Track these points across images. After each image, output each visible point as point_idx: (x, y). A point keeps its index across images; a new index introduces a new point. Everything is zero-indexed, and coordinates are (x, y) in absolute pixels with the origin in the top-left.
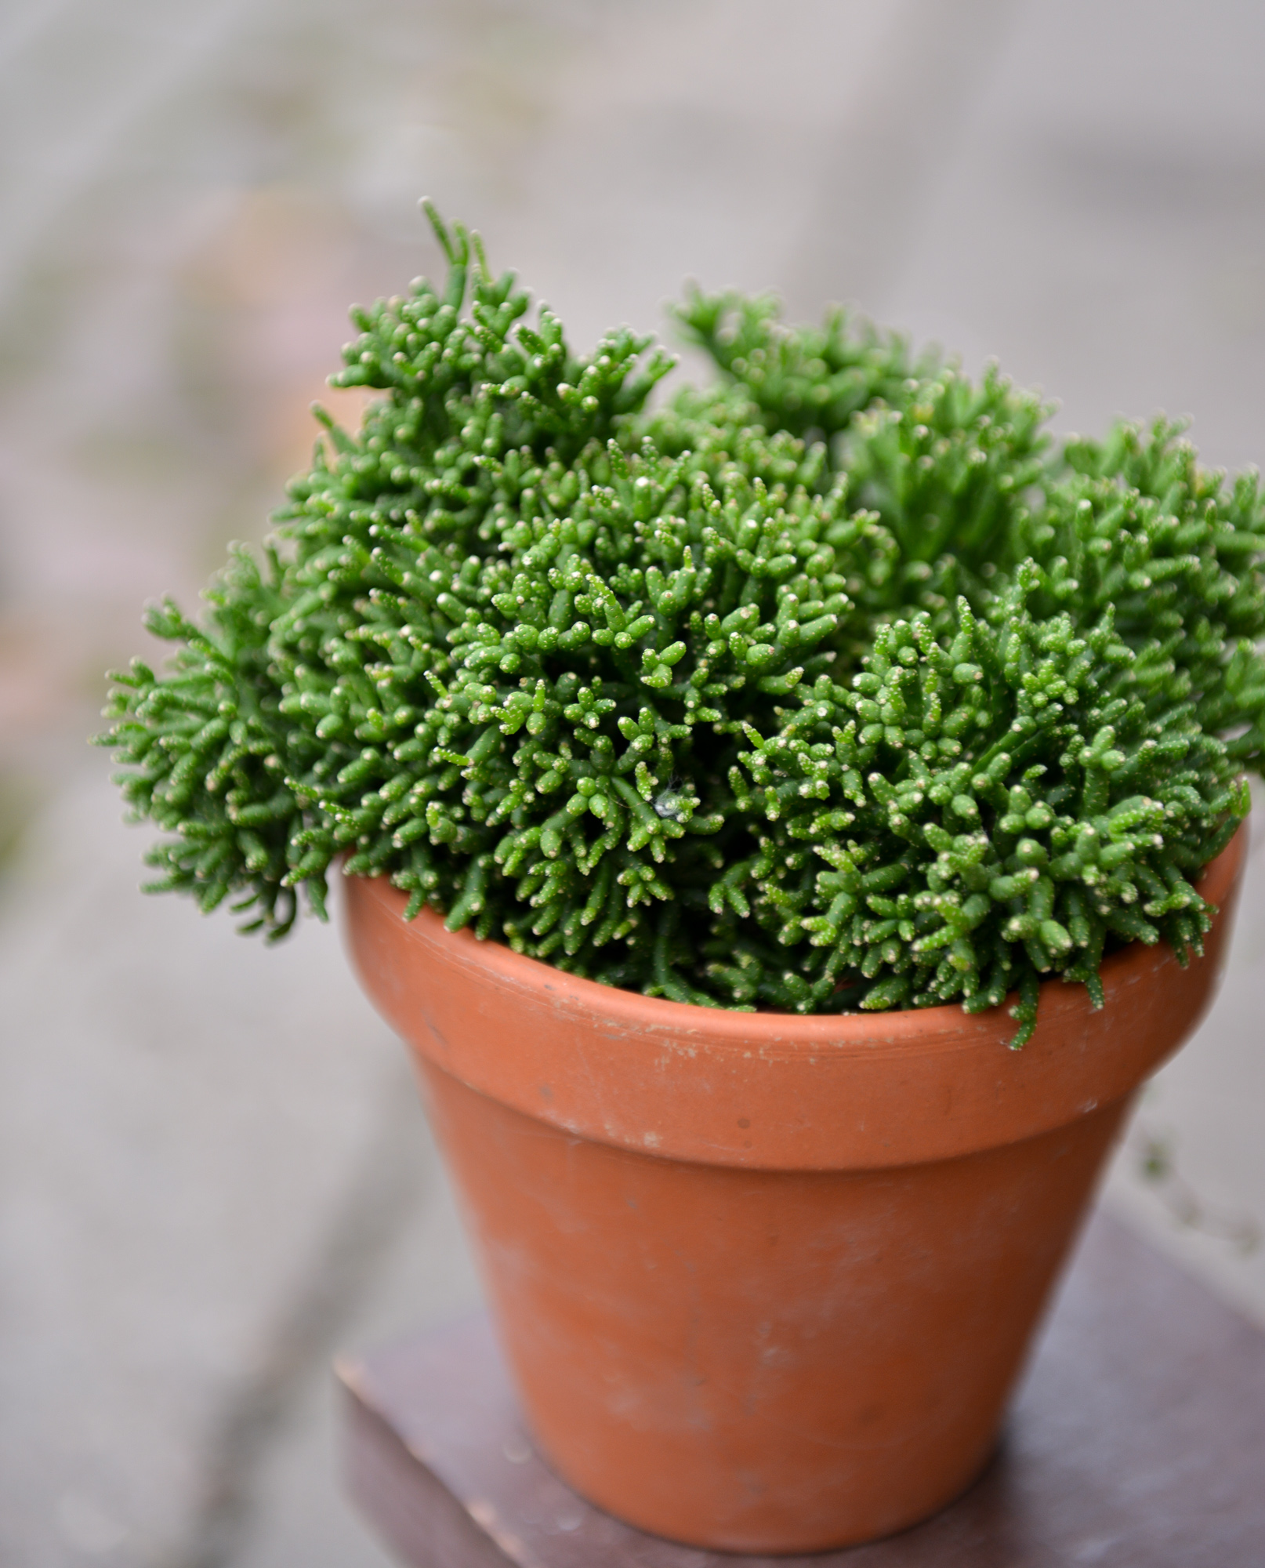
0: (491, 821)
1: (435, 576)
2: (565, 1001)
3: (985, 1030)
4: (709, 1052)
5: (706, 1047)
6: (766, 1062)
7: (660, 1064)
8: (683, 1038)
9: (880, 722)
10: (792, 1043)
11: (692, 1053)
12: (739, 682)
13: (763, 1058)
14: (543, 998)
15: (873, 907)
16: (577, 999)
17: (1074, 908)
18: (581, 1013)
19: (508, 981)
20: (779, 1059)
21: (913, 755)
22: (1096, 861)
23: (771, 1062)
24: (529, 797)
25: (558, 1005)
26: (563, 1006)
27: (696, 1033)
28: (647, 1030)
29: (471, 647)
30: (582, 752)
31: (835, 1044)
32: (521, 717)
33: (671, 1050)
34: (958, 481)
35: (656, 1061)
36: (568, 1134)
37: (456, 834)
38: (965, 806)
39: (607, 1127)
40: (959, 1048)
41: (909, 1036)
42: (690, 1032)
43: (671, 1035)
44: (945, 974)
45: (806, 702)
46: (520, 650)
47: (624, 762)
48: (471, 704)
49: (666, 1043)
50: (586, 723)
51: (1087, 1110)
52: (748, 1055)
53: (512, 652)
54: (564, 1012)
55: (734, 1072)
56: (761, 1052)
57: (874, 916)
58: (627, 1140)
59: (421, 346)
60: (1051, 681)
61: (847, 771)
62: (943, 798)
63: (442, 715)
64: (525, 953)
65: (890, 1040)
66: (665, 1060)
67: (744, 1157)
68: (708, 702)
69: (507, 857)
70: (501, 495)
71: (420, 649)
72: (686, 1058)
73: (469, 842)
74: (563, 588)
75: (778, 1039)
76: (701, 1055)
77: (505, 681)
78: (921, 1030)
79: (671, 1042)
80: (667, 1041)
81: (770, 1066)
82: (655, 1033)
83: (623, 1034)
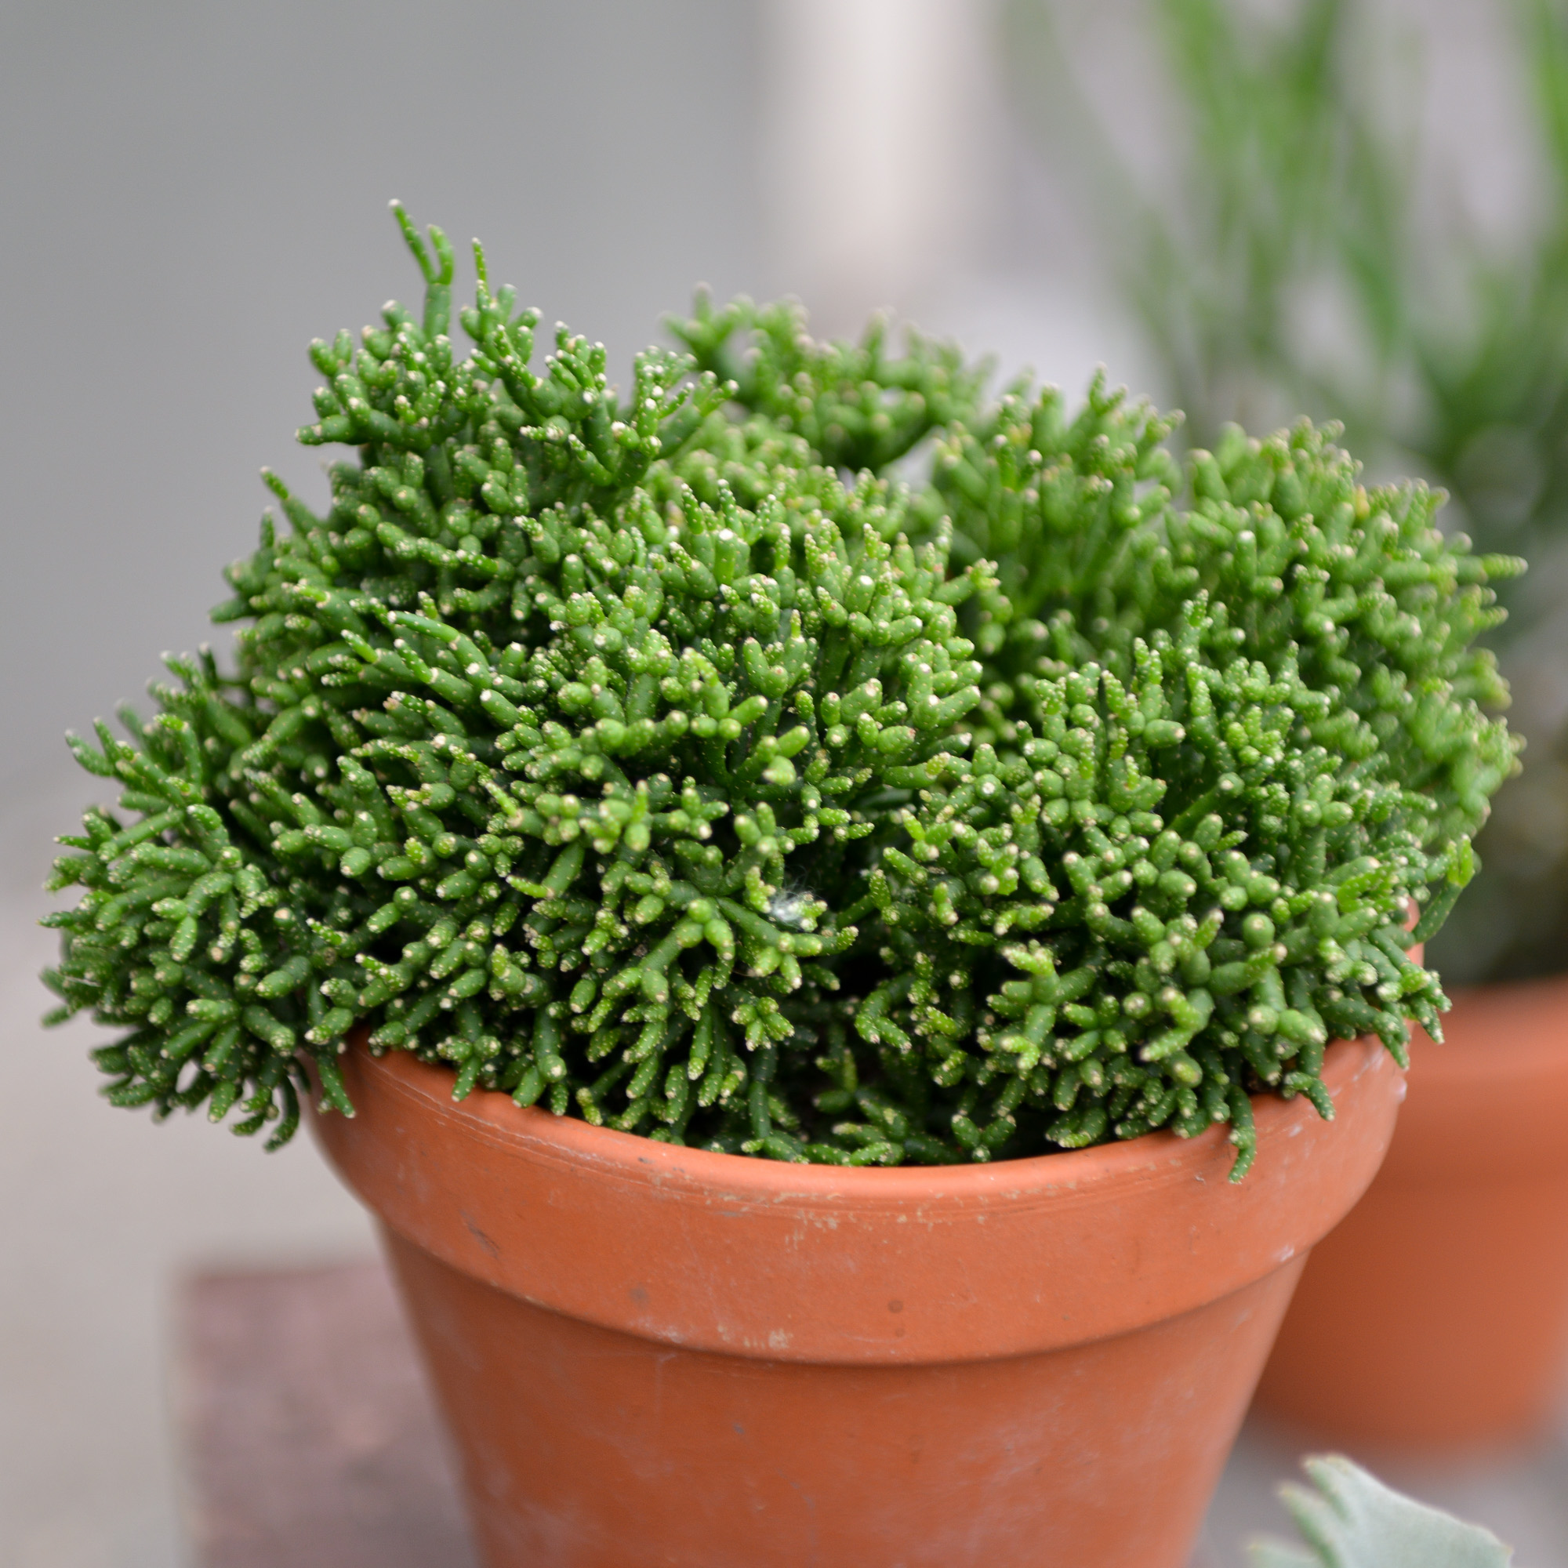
0: (566, 966)
2: (668, 1175)
3: (1179, 1164)
4: (854, 1220)
5: (851, 1214)
6: (925, 1225)
7: (791, 1241)
8: (821, 1206)
10: (957, 1199)
11: (833, 1223)
12: (866, 774)
13: (921, 1220)
14: (638, 1175)
15: (1073, 1019)
16: (682, 1171)
18: (688, 1189)
19: (589, 1158)
20: (940, 1221)
23: (931, 1224)
24: (623, 931)
25: (657, 1181)
26: (664, 1183)
27: (838, 1197)
28: (776, 1201)
29: (532, 752)
31: (1008, 1196)
32: (617, 831)
33: (805, 1222)
35: (787, 1239)
36: (666, 1346)
37: (524, 984)
38: (1181, 883)
39: (720, 1329)
40: (1151, 1188)
41: (1094, 1179)
42: (830, 1197)
43: (806, 1204)
46: (604, 750)
48: (546, 823)
49: (801, 1214)
50: (695, 832)
51: (1284, 1258)
52: (903, 1219)
53: (593, 754)
54: (666, 1189)
55: (885, 1242)
56: (919, 1214)
57: (1076, 1031)
58: (747, 1344)
63: (499, 840)
64: (606, 1124)
65: (1072, 1185)
66: (798, 1237)
67: (894, 1350)
68: (831, 800)
71: (463, 760)
72: (824, 1230)
73: (539, 992)
74: (646, 670)
75: (939, 1195)
76: (845, 1225)
78: (1107, 1171)
79: (807, 1213)
80: (802, 1211)
81: (930, 1230)
82: (786, 1202)
83: (745, 1209)
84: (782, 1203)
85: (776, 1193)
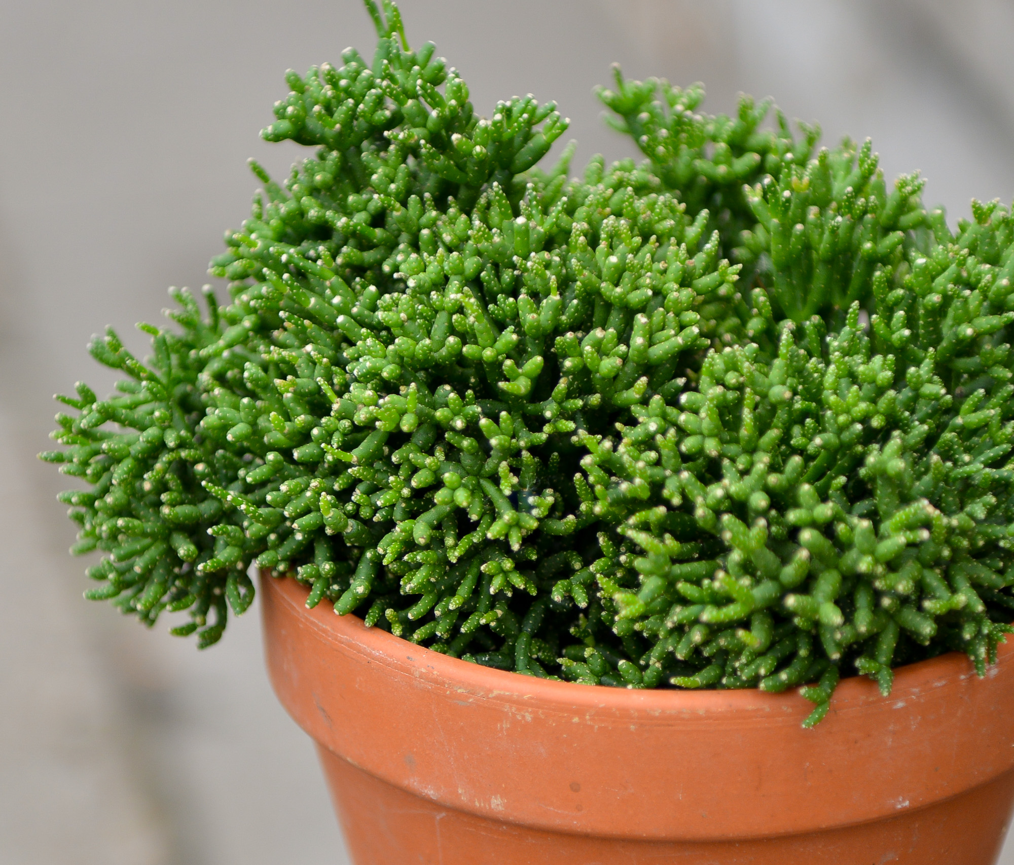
0: (377, 519)
1: (336, 300)
2: (424, 671)
3: (790, 710)
4: (543, 717)
5: (540, 711)
6: (592, 727)
7: (502, 728)
8: (520, 704)
9: (701, 434)
10: (614, 710)
11: (529, 718)
12: (595, 399)
13: (589, 723)
14: (405, 669)
15: (682, 591)
16: (433, 669)
17: (862, 601)
18: (436, 682)
19: (378, 655)
20: (604, 725)
21: (726, 462)
22: (872, 552)
23: (596, 727)
24: (406, 492)
25: (417, 674)
26: (422, 675)
27: (532, 698)
28: (490, 696)
29: (361, 360)
30: (452, 453)
31: (651, 713)
32: (396, 416)
33: (511, 714)
34: (823, 245)
37: (346, 526)
38: (760, 500)
39: (460, 791)
40: (767, 725)
41: (720, 710)
42: (528, 698)
43: (510, 700)
44: (748, 656)
45: (640, 420)
46: (400, 360)
47: (489, 465)
48: (356, 408)
49: (506, 708)
50: (454, 424)
51: (899, 806)
52: (576, 720)
53: (394, 363)
54: (422, 680)
55: (565, 736)
56: (587, 717)
57: (684, 601)
58: (477, 805)
59: (340, 102)
60: (856, 405)
61: (671, 476)
62: (741, 493)
63: (337, 421)
64: (403, 636)
65: (701, 712)
66: (506, 725)
67: (578, 822)
68: (565, 414)
69: (388, 549)
70: (405, 237)
71: (321, 363)
72: (523, 722)
73: (358, 535)
74: (444, 309)
75: (602, 705)
76: (536, 719)
77: (387, 387)
78: (730, 706)
79: (511, 707)
80: (507, 706)
81: (596, 731)
82: (498, 697)
83: (471, 700)
84: (494, 698)
85: (491, 691)
